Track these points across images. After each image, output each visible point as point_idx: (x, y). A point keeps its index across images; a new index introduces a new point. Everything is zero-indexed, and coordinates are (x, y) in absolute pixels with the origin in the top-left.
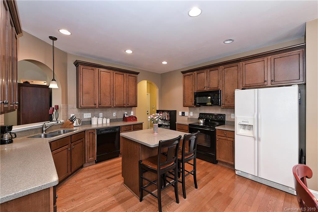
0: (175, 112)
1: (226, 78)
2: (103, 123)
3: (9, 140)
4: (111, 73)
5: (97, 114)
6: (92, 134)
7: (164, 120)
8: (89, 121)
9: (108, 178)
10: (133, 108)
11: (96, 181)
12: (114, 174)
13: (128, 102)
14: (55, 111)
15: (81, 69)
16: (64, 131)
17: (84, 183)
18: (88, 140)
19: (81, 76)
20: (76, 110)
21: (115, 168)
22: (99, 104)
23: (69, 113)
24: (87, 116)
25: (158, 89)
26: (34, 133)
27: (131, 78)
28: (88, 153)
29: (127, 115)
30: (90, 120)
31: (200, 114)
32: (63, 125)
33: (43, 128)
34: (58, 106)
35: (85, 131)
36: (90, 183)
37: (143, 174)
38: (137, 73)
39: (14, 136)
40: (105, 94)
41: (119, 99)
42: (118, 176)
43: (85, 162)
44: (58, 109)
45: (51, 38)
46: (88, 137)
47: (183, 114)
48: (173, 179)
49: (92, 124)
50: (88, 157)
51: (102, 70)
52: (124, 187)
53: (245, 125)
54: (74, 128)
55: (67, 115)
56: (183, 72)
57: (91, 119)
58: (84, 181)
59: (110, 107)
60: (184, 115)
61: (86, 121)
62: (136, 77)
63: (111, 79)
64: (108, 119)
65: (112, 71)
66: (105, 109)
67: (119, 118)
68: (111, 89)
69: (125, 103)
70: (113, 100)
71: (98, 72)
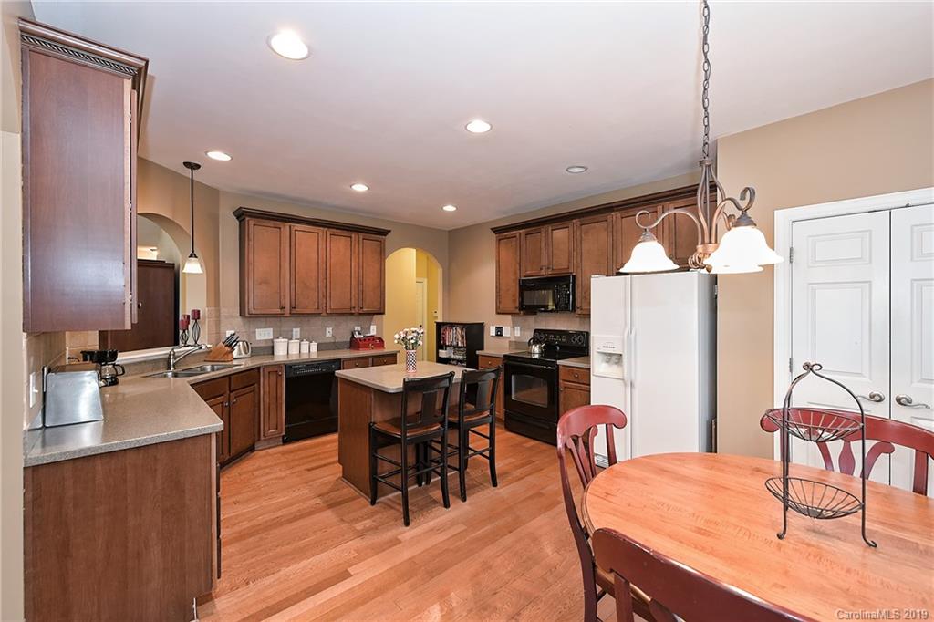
0: (481, 326)
1: (585, 246)
2: (302, 351)
3: (111, 378)
4: (321, 234)
6: (275, 376)
7: (455, 347)
8: (268, 347)
9: (309, 470)
10: (375, 316)
11: (283, 474)
12: (323, 463)
13: (361, 302)
14: (192, 322)
15: (251, 226)
16: (213, 367)
17: (257, 477)
18: (267, 389)
19: (251, 243)
20: (239, 320)
21: (327, 452)
22: (293, 308)
23: (222, 329)
24: (263, 334)
25: (441, 270)
26: (151, 368)
27: (370, 245)
28: (266, 419)
29: (359, 333)
30: (270, 344)
31: (536, 331)
32: (210, 356)
33: (170, 358)
34: (199, 311)
35: (259, 368)
36: (272, 476)
37: (379, 450)
38: (385, 233)
39: (120, 372)
40: (305, 284)
41: (340, 296)
42: (331, 466)
43: (259, 440)
44: (199, 318)
45: (187, 165)
46: (266, 382)
47: (499, 331)
48: (455, 469)
49: (275, 354)
50: (266, 428)
51: (298, 226)
52: (343, 483)
53: (611, 354)
54: (235, 362)
55: (218, 333)
56: (497, 231)
57: (273, 342)
58: (256, 473)
59: (318, 315)
60: (501, 335)
61: (260, 347)
62: (381, 242)
63: (320, 247)
64: (314, 343)
65: (323, 229)
66: (308, 319)
67: (340, 342)
68: (321, 272)
69: (353, 305)
70: (326, 298)
71: (288, 231)
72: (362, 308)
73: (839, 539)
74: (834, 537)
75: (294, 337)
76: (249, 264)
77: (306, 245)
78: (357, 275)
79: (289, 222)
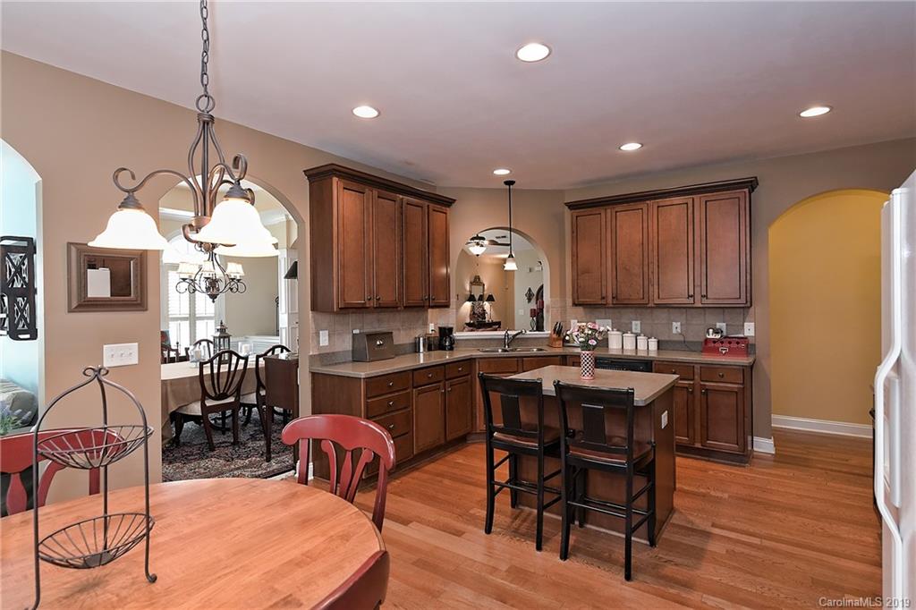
2: (638, 347)
5: (627, 324)
20: (581, 309)
23: (568, 318)
29: (717, 332)
40: (627, 270)
49: (610, 346)
51: (619, 207)
55: (564, 321)
57: (608, 335)
62: (739, 198)
63: (645, 225)
64: (653, 339)
65: (648, 202)
66: (649, 311)
67: (692, 342)
68: (646, 254)
69: (691, 293)
70: (653, 285)
71: (609, 215)
72: (706, 296)
73: (66, 597)
74: (72, 595)
75: (634, 331)
76: (573, 256)
77: (629, 225)
78: (697, 253)
79: (609, 205)
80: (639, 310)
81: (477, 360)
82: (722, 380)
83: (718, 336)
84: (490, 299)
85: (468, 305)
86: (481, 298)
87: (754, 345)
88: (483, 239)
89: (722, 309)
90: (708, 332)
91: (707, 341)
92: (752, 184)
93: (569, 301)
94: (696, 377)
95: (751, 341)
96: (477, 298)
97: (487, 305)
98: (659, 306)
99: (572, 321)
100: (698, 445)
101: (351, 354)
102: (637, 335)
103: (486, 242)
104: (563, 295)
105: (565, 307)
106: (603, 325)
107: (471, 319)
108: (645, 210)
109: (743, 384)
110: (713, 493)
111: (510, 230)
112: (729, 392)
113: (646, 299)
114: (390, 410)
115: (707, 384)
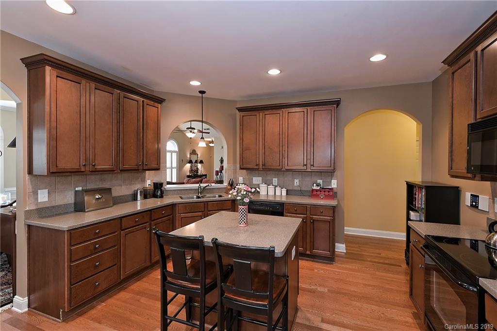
0: (457, 191)
2: (276, 194)
5: (270, 180)
13: (311, 161)
22: (263, 165)
33: (199, 189)
38: (336, 101)
40: (271, 149)
45: (200, 92)
47: (474, 199)
49: (261, 193)
51: (267, 112)
62: (331, 110)
63: (281, 123)
64: (284, 189)
65: (283, 110)
66: (282, 172)
67: (304, 190)
68: (281, 140)
69: (305, 163)
70: (285, 158)
71: (261, 117)
72: (313, 165)
75: (274, 184)
76: (240, 139)
77: (272, 123)
78: (309, 140)
79: (261, 110)
80: (277, 172)
81: (177, 205)
82: (321, 214)
83: (319, 188)
84: (201, 162)
85: (188, 165)
86: (196, 162)
87: (336, 193)
88: (194, 129)
89: (321, 173)
90: (313, 185)
91: (313, 190)
92: (338, 103)
93: (238, 166)
94: (308, 213)
95: (335, 190)
96: (194, 161)
97: (199, 166)
98: (288, 170)
99: (240, 178)
100: (308, 252)
101: (73, 206)
102: (276, 187)
103: (196, 131)
104: (235, 163)
105: (236, 170)
106: (257, 180)
107: (190, 173)
108: (281, 114)
109: (333, 217)
110: (319, 289)
111: (202, 122)
112: (325, 221)
113: (281, 166)
114: (97, 251)
115: (314, 217)
